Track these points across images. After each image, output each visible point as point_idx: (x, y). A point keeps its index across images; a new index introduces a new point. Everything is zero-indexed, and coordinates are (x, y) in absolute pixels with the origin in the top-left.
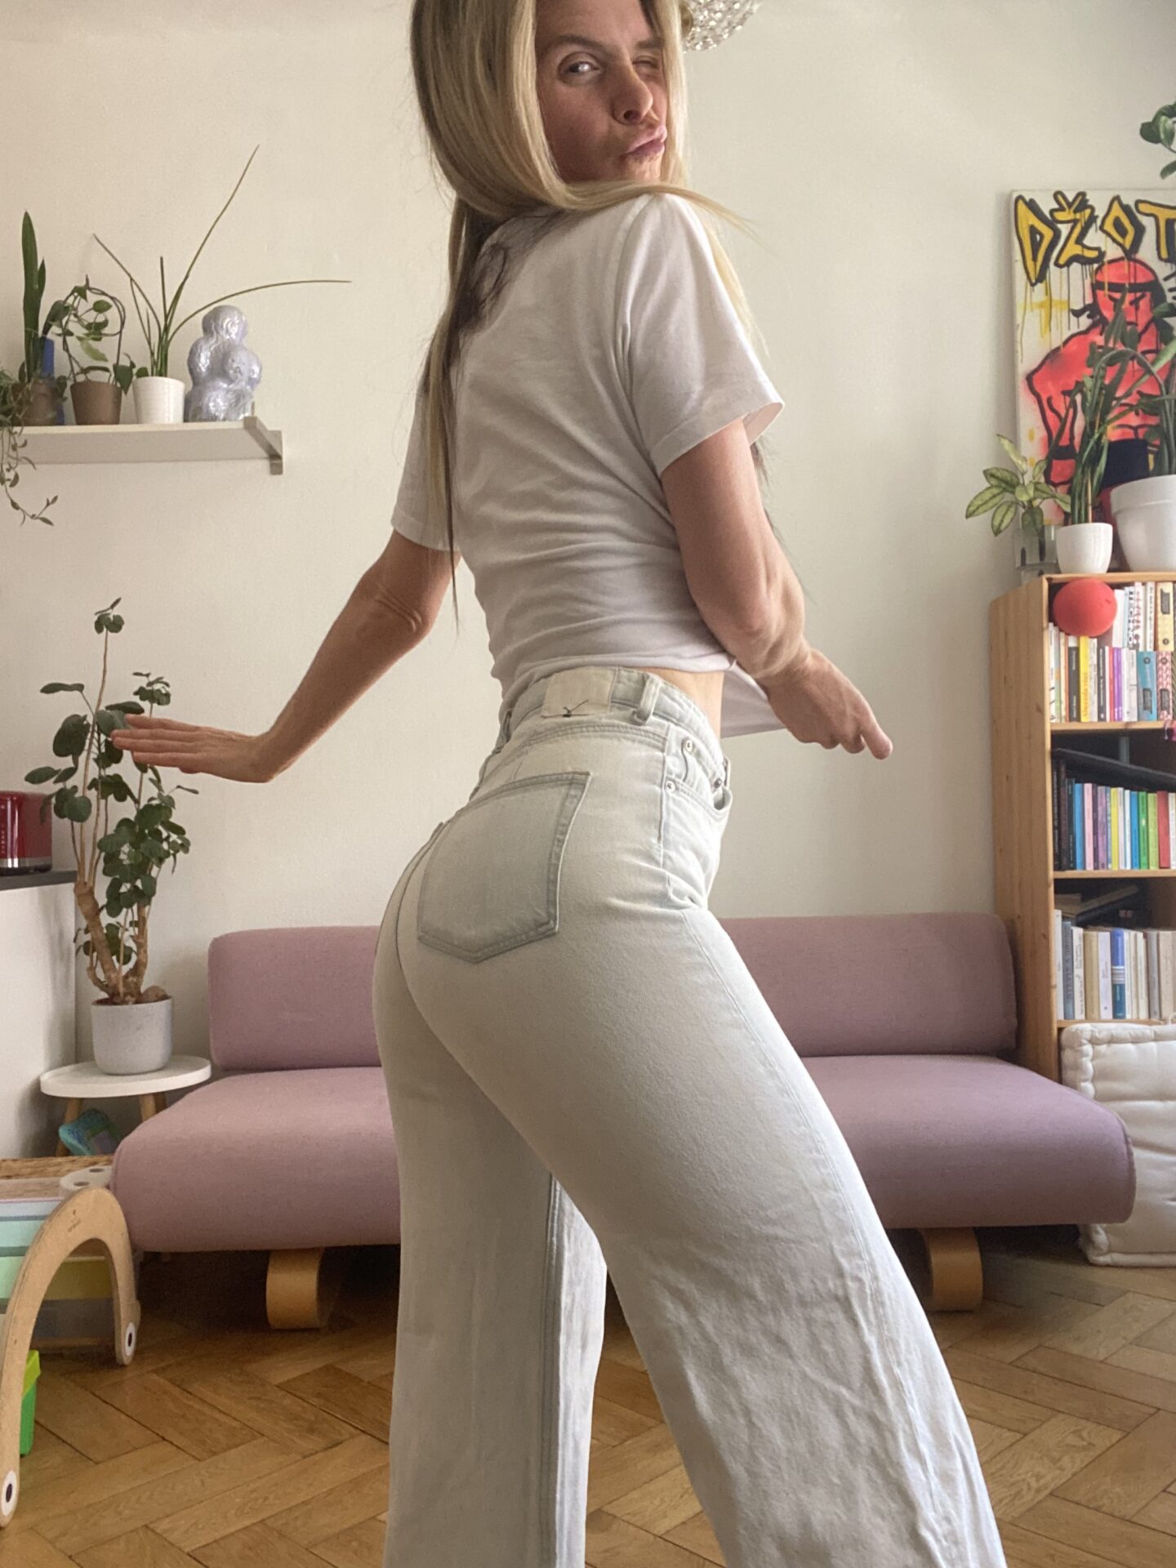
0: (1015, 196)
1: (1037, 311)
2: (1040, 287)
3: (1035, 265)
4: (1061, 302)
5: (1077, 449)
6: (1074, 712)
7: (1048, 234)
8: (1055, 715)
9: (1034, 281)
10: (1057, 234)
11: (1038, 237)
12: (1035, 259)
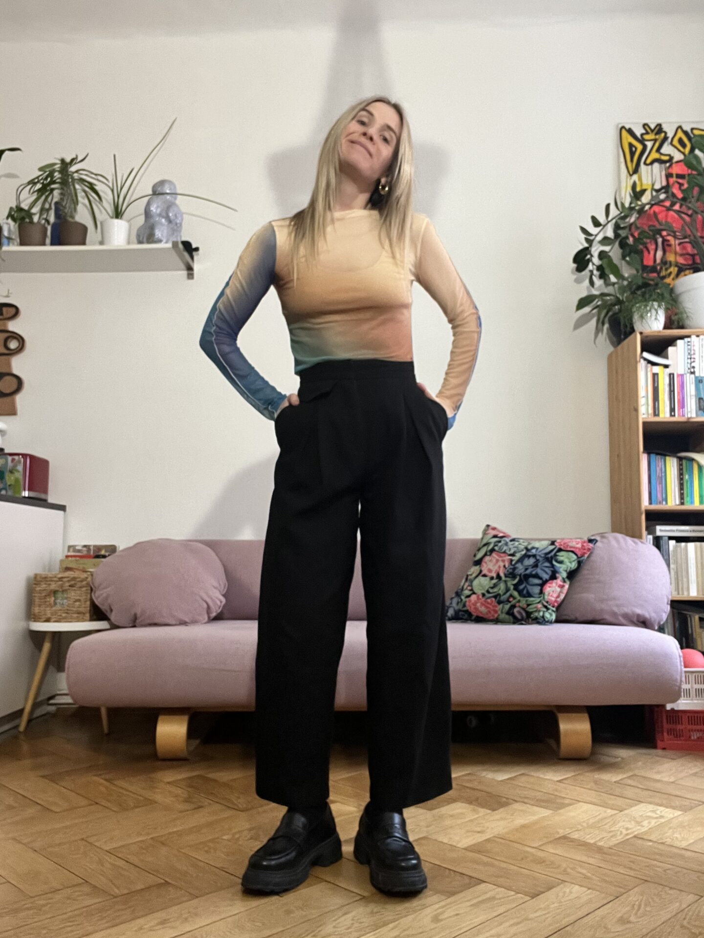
0: (620, 126)
2: (635, 176)
3: (632, 165)
5: (658, 268)
6: (656, 411)
7: (640, 147)
8: (645, 412)
9: (631, 173)
10: (645, 147)
11: (634, 149)
12: (632, 160)
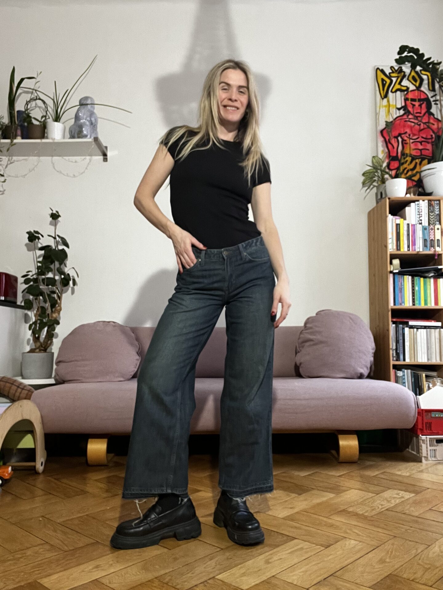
0: (376, 67)
1: (384, 108)
2: (385, 100)
4: (393, 105)
5: (399, 157)
6: (398, 247)
7: (388, 81)
9: (383, 97)
10: (392, 81)
11: (385, 82)
12: (383, 89)
